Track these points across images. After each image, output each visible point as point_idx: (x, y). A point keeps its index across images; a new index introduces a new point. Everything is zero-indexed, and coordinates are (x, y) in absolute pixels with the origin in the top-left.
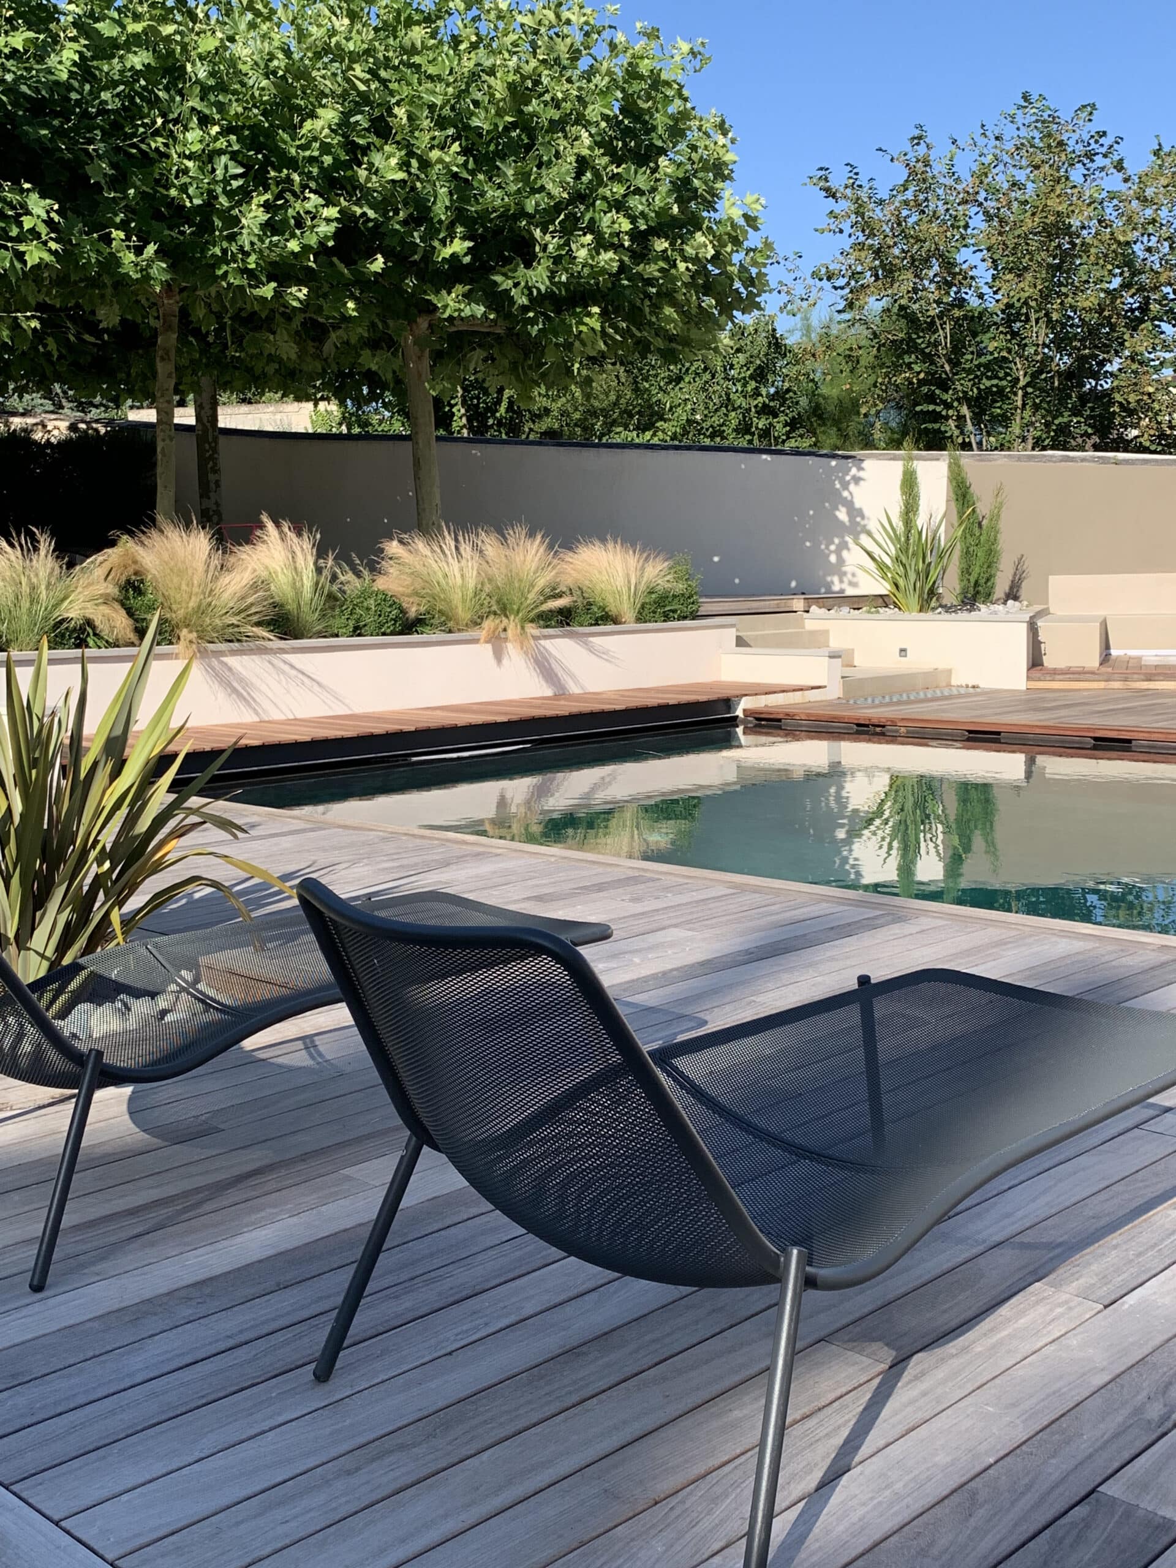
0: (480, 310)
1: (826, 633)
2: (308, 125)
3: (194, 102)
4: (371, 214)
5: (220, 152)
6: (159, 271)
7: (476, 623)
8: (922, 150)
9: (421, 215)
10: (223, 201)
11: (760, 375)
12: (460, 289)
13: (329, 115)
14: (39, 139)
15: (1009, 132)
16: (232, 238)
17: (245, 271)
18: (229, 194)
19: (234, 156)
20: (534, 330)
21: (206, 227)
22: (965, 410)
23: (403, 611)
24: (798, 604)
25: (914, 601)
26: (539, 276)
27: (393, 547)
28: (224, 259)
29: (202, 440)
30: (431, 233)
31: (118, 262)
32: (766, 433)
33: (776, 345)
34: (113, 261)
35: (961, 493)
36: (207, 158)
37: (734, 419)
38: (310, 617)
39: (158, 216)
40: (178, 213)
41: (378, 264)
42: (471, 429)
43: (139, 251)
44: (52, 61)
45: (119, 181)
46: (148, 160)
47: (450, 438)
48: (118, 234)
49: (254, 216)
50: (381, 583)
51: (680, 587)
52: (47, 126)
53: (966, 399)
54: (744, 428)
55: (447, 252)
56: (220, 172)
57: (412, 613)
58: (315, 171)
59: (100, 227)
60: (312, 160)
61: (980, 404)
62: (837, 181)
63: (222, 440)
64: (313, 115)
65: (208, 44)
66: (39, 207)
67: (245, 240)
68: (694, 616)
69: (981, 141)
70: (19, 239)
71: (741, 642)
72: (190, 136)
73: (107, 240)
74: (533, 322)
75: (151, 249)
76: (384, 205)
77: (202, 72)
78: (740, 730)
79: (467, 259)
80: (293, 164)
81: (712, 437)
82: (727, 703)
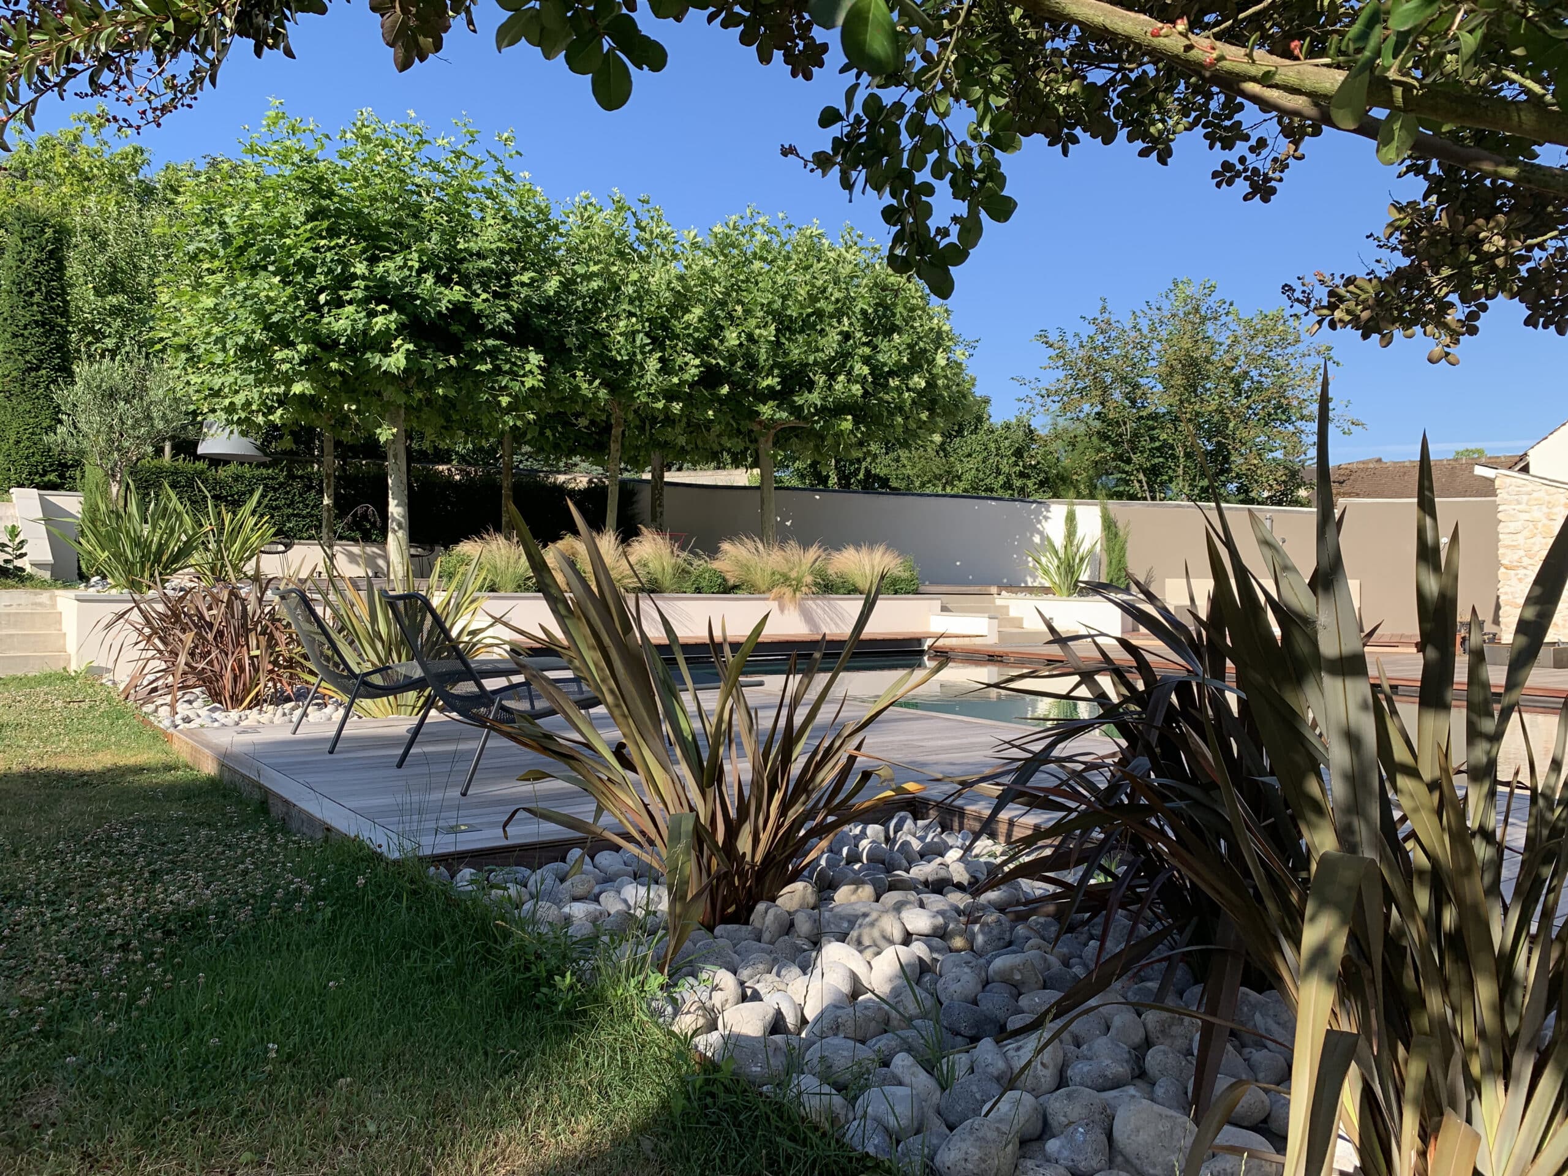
0: (785, 415)
1: (1007, 607)
2: (686, 317)
3: (626, 306)
4: (722, 363)
5: (639, 332)
6: (603, 393)
7: (769, 590)
8: (1106, 316)
9: (752, 365)
10: (639, 357)
11: (1019, 453)
12: (771, 403)
13: (698, 311)
14: (541, 325)
15: (1166, 306)
16: (642, 377)
17: (649, 394)
18: (643, 353)
19: (647, 335)
20: (817, 427)
21: (629, 373)
22: (1141, 476)
23: (725, 580)
24: (994, 590)
25: (1064, 590)
26: (815, 397)
27: (726, 546)
28: (639, 387)
29: (654, 488)
30: (758, 373)
31: (580, 388)
32: (1022, 489)
33: (1030, 432)
34: (578, 388)
35: (1109, 525)
36: (630, 335)
37: (1002, 479)
38: (667, 582)
39: (604, 365)
40: (615, 365)
41: (725, 390)
42: (840, 484)
43: (591, 383)
44: (547, 286)
45: (582, 348)
46: (599, 335)
47: (826, 489)
48: (579, 374)
49: (653, 364)
50: (716, 565)
51: (906, 575)
52: (546, 318)
53: (1141, 469)
54: (1008, 486)
55: (765, 384)
56: (638, 343)
57: (731, 582)
58: (690, 341)
59: (570, 370)
60: (689, 335)
61: (1153, 472)
62: (1053, 337)
63: (666, 488)
64: (689, 311)
65: (634, 276)
66: (535, 359)
67: (648, 378)
68: (916, 592)
69: (1149, 312)
70: (524, 376)
71: (944, 609)
72: (621, 324)
73: (574, 376)
74: (817, 422)
75: (597, 382)
76: (732, 359)
77: (630, 289)
78: (926, 658)
79: (779, 388)
80: (677, 337)
81: (985, 491)
82: (919, 641)
